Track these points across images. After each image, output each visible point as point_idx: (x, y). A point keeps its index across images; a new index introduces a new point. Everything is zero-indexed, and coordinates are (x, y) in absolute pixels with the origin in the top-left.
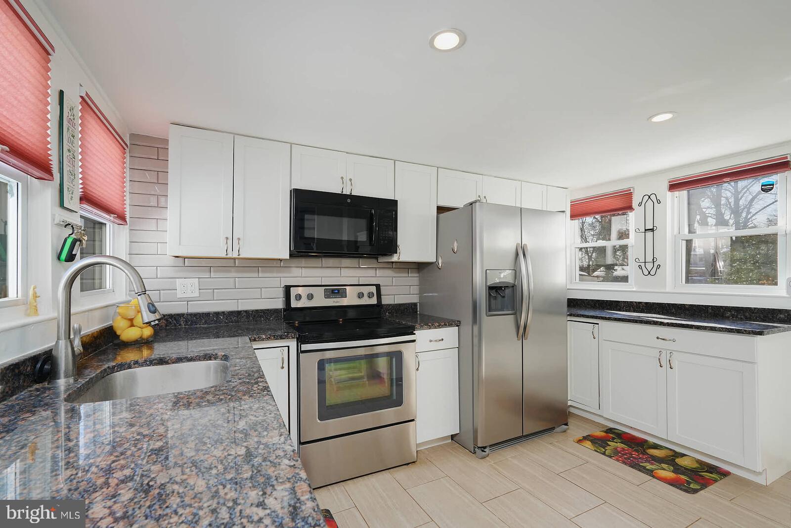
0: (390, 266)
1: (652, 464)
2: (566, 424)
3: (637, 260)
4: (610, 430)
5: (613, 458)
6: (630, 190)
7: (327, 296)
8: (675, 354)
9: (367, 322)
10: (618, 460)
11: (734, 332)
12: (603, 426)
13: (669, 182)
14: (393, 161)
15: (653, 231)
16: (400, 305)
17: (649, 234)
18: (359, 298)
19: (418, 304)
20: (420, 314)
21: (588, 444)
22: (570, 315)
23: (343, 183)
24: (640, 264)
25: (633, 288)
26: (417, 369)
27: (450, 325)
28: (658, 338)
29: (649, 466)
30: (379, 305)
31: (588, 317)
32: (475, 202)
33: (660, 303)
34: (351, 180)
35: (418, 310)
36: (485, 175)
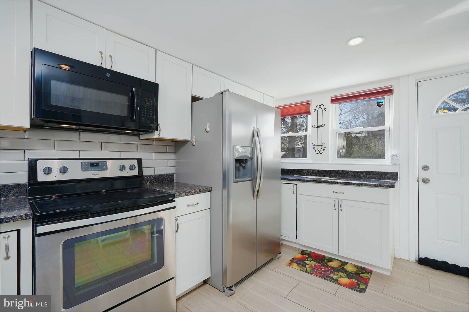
0: (151, 143)
1: (335, 274)
2: (280, 253)
3: (313, 144)
4: (303, 252)
5: (313, 274)
6: (309, 102)
7: (84, 169)
8: (344, 202)
9: (128, 191)
10: (316, 276)
11: (378, 186)
12: (299, 249)
13: (331, 98)
14: (155, 50)
15: (322, 127)
16: (160, 176)
17: (320, 129)
18: (121, 170)
19: (175, 174)
20: (176, 182)
21: (295, 265)
22: (282, 179)
23: (102, 57)
24: (314, 147)
25: (310, 161)
26: (177, 231)
27: (204, 191)
28: (334, 192)
29: (335, 277)
30: (141, 176)
31: (290, 180)
32: (226, 91)
33: (326, 170)
34: (111, 57)
35: (175, 179)
36: (226, 78)
